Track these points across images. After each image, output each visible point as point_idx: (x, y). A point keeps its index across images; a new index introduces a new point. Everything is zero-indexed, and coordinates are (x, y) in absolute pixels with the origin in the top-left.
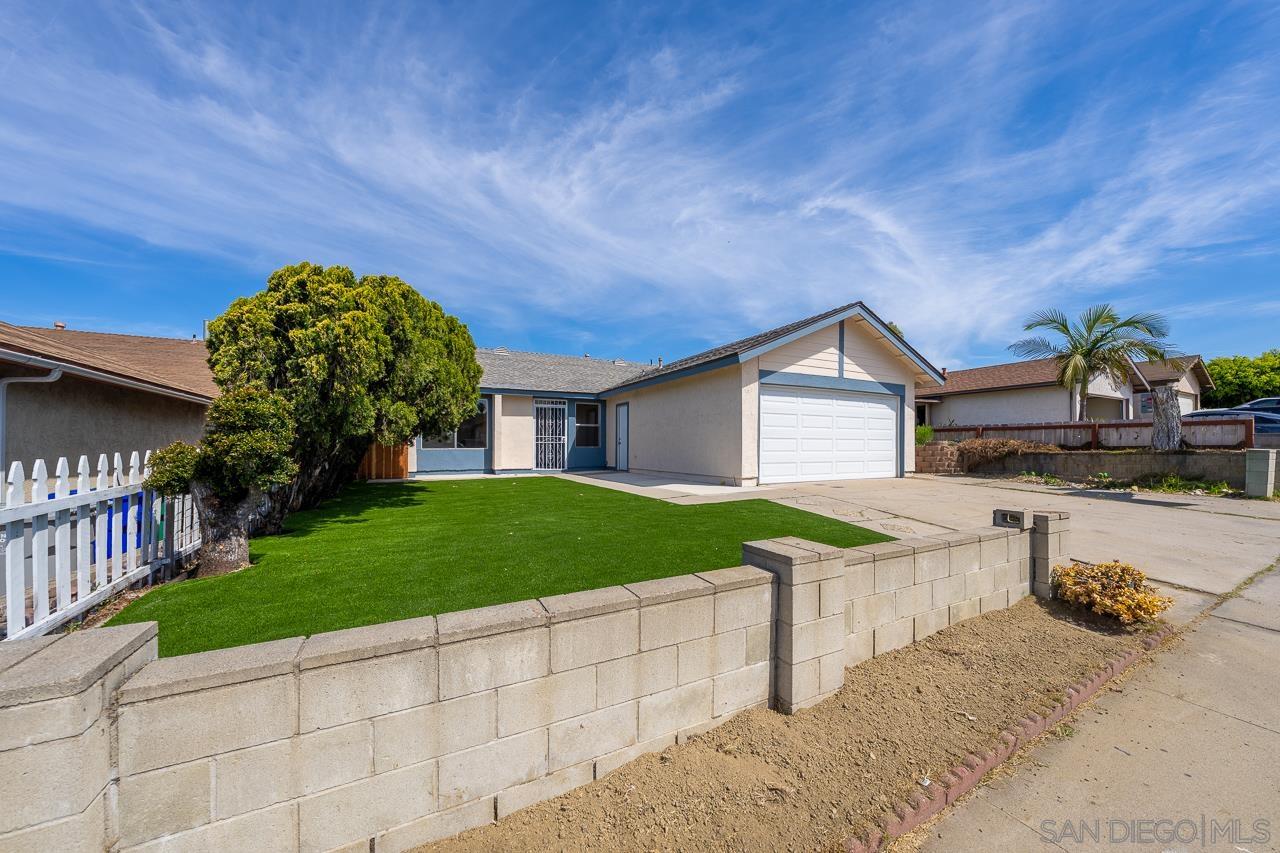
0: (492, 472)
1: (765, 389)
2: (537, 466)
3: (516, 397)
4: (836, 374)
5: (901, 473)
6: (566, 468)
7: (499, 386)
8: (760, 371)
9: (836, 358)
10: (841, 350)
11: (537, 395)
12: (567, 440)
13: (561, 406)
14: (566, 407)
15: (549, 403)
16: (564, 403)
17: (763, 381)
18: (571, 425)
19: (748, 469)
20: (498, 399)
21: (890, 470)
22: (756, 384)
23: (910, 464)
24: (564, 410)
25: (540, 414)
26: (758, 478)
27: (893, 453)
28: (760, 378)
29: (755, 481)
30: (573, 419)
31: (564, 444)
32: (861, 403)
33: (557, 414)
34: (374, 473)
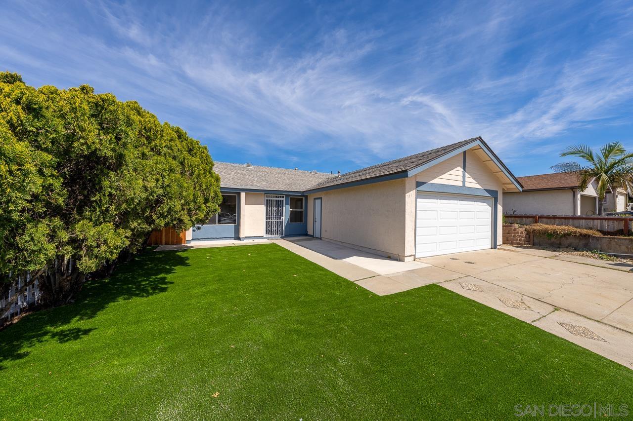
0: (239, 239)
1: (420, 195)
2: (266, 234)
3: (254, 194)
4: (461, 184)
5: (494, 246)
6: (284, 235)
7: (244, 187)
8: (417, 182)
9: (461, 174)
10: (464, 168)
11: (267, 192)
12: (285, 218)
13: (281, 199)
14: (284, 199)
15: (274, 197)
16: (283, 197)
17: (419, 189)
18: (287, 210)
19: (409, 250)
20: (243, 195)
21: (488, 244)
22: (415, 191)
23: (500, 241)
24: (283, 201)
25: (269, 204)
26: (415, 255)
27: (489, 234)
28: (417, 187)
29: (413, 257)
30: (288, 207)
31: (282, 221)
32: (473, 203)
33: (279, 204)
34: (164, 241)
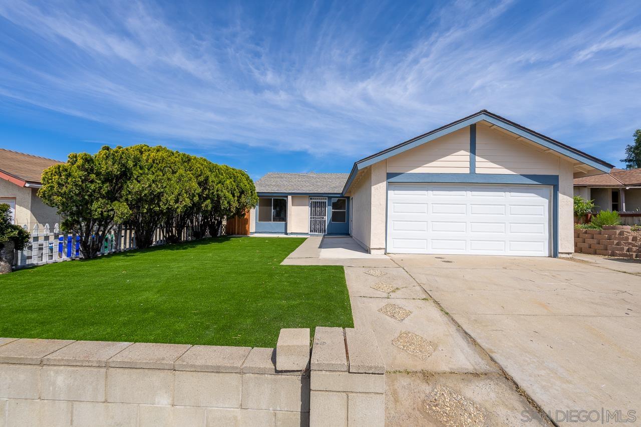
0: (286, 233)
1: (391, 186)
2: (311, 232)
3: (299, 197)
4: (467, 171)
5: (554, 253)
6: (326, 233)
7: (290, 192)
8: (387, 173)
9: (468, 158)
10: (473, 151)
11: (311, 196)
12: (327, 218)
13: (325, 201)
14: (327, 201)
15: (317, 199)
16: (326, 199)
17: (391, 180)
18: (329, 210)
19: (376, 240)
20: (290, 198)
21: (543, 250)
22: (385, 183)
23: (567, 243)
24: (325, 202)
25: (314, 205)
26: (386, 249)
27: (546, 235)
28: (387, 179)
29: (383, 251)
30: (331, 207)
31: (325, 221)
32: (503, 194)
33: (322, 205)
34: (236, 232)
